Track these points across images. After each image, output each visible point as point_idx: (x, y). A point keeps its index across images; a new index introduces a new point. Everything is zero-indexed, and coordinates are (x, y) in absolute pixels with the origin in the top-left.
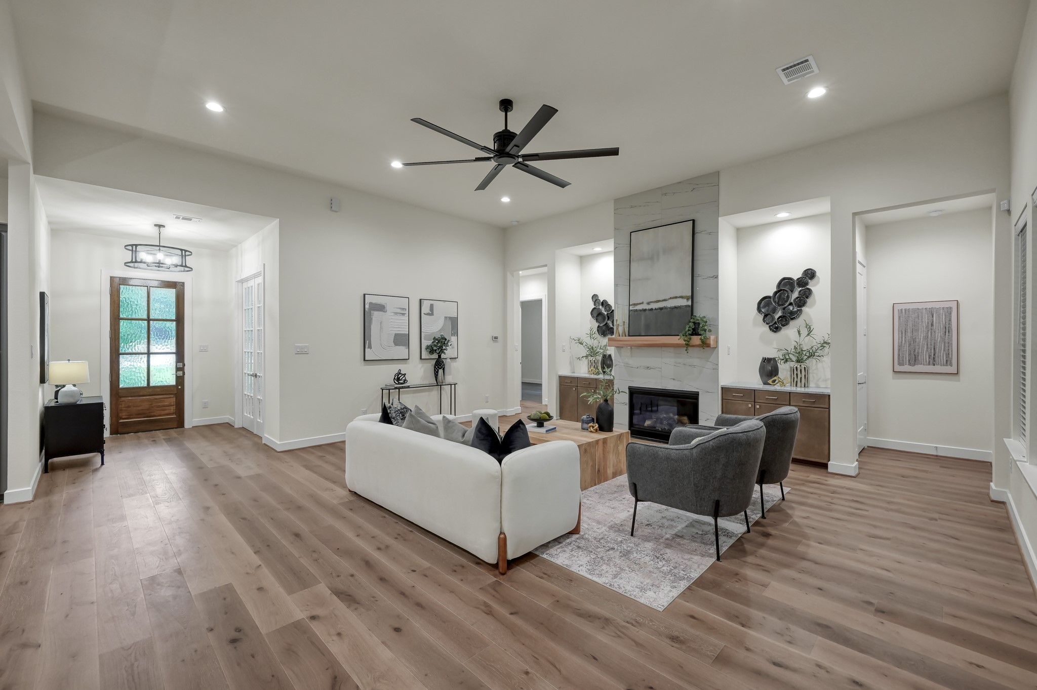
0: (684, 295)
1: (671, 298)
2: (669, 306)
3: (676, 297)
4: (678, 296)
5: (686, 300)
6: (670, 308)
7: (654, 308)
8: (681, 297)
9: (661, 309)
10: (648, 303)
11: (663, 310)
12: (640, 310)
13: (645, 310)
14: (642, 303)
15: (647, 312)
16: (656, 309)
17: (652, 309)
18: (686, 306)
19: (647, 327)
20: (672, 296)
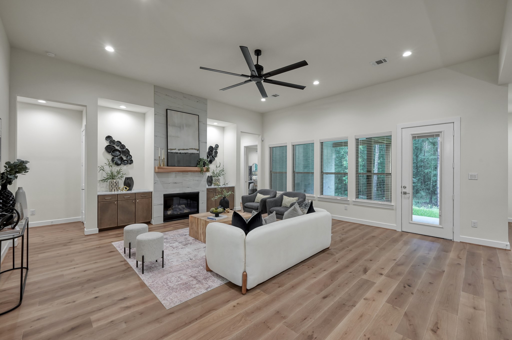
0: (196, 148)
1: (190, 149)
2: (189, 152)
3: (192, 149)
4: (193, 148)
5: (197, 151)
6: (190, 153)
7: (182, 153)
8: (195, 149)
9: (186, 153)
10: (179, 150)
11: (186, 154)
12: (175, 153)
13: (177, 153)
14: (175, 149)
15: (178, 154)
16: (183, 153)
17: (181, 153)
18: (197, 153)
19: (179, 162)
20: (190, 148)
